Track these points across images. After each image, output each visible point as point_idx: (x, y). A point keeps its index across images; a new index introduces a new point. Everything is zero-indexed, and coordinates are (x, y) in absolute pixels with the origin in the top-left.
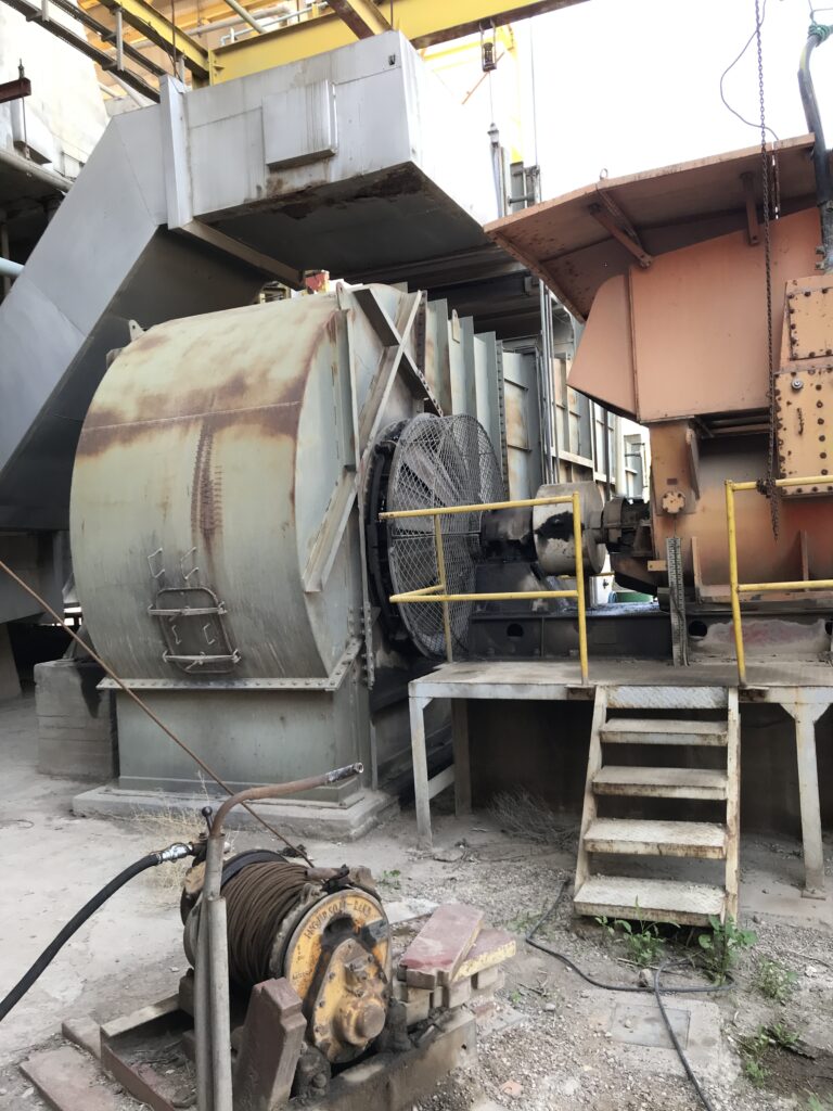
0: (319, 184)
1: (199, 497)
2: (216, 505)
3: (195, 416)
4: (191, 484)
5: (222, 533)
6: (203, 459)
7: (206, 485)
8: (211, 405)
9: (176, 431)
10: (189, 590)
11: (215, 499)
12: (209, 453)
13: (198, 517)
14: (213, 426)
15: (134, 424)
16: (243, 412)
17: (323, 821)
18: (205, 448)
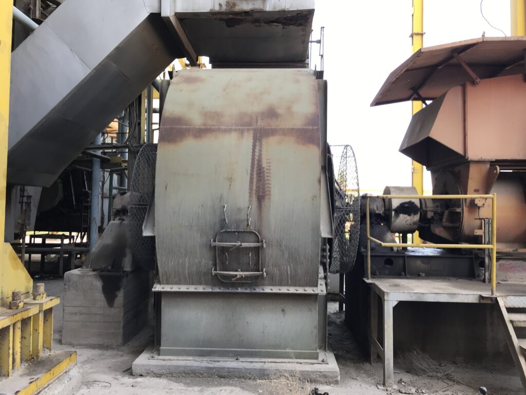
0: (259, 10)
1: (255, 176)
2: (267, 182)
3: (246, 128)
4: (249, 168)
5: (270, 199)
6: (257, 154)
7: (260, 170)
8: (257, 122)
9: (234, 136)
10: (242, 232)
11: (266, 178)
12: (260, 151)
13: (254, 188)
14: (260, 135)
15: (202, 127)
16: (280, 129)
17: (320, 372)
18: (257, 148)
